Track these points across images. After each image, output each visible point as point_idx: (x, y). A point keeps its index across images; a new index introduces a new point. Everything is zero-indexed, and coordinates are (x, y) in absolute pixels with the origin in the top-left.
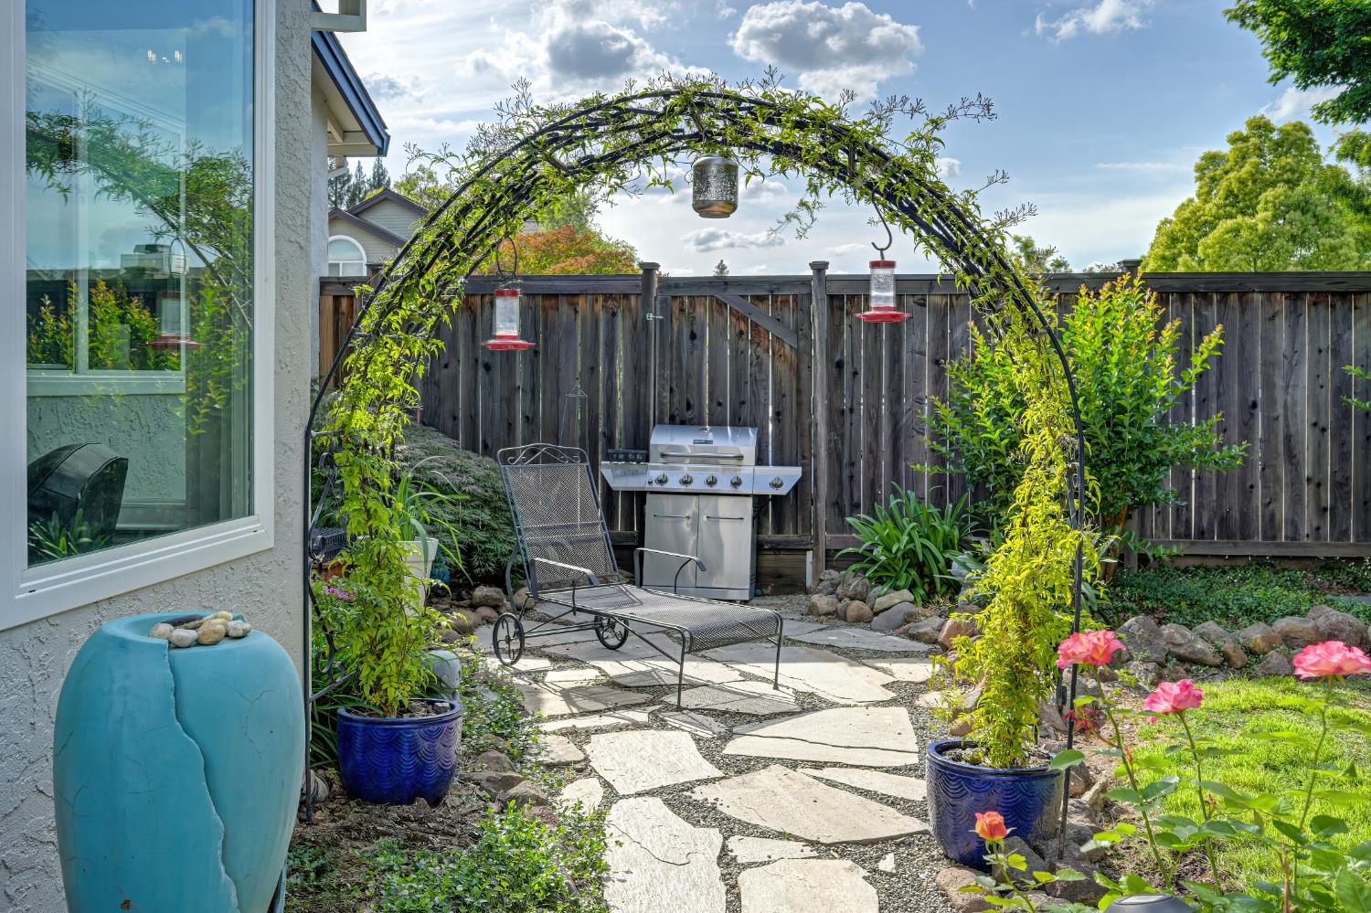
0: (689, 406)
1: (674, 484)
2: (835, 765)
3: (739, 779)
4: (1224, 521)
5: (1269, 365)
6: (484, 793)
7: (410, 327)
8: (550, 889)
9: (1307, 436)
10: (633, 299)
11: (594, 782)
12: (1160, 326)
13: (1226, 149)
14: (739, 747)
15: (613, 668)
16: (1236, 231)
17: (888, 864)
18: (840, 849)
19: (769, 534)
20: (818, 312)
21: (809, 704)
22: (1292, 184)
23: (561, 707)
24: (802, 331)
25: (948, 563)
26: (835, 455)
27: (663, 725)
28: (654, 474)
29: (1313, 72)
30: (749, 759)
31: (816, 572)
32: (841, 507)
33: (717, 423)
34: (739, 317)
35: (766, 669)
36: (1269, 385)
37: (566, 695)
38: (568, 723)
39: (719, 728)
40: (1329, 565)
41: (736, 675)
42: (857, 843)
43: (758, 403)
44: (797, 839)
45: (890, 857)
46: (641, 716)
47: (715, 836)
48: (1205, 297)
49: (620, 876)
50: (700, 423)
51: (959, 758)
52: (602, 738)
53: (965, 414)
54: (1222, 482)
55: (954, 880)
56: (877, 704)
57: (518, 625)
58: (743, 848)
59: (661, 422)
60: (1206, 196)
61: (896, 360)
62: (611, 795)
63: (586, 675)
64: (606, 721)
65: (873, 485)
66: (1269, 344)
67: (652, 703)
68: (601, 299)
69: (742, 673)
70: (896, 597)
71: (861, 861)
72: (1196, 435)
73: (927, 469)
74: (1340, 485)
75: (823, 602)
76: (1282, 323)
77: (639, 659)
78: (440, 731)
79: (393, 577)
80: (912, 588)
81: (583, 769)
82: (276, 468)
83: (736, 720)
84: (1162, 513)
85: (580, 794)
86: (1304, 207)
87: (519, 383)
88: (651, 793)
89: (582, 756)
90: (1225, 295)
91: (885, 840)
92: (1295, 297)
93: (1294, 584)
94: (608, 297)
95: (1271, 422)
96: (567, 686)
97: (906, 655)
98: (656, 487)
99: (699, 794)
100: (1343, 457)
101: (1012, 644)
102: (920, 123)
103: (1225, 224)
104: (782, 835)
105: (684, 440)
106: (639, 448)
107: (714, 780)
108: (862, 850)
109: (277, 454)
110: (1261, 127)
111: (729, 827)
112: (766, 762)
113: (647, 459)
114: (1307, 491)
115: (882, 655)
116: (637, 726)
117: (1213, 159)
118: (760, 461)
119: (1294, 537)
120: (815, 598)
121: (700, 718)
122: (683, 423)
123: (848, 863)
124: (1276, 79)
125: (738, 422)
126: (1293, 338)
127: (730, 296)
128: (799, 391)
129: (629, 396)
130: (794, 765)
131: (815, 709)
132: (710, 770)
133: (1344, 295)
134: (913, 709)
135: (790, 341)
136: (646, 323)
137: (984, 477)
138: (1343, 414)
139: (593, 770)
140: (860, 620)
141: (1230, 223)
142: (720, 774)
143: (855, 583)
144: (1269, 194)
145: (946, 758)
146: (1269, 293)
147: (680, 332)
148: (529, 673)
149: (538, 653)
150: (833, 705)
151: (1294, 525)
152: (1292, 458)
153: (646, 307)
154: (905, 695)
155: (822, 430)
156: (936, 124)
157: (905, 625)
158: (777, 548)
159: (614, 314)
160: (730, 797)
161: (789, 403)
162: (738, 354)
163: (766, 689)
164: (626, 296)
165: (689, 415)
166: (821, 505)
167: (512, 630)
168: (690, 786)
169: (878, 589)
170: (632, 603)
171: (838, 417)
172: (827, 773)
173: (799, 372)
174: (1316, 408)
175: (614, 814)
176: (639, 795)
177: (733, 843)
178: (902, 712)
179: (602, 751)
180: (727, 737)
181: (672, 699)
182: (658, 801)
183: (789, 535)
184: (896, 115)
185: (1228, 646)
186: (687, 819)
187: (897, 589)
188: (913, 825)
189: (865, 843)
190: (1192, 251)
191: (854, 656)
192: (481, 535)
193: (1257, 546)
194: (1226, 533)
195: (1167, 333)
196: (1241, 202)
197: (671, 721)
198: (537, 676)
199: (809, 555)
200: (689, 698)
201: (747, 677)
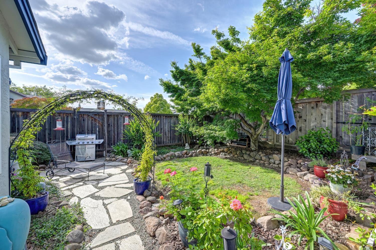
0: (83, 131)
1: (81, 143)
2: (117, 184)
3: (102, 190)
4: (159, 142)
5: (163, 124)
6: (54, 206)
7: (35, 126)
8: (74, 220)
9: (167, 132)
10: (72, 114)
11: (76, 197)
12: (153, 121)
13: (153, 96)
14: (100, 185)
15: (73, 176)
16: (155, 106)
17: (129, 198)
18: (121, 197)
19: (98, 149)
20: (105, 116)
21: (110, 175)
22: (161, 101)
23: (64, 185)
24: (103, 119)
25: (127, 151)
26: (108, 137)
27: (86, 184)
28: (77, 142)
29: (168, 92)
30: (103, 186)
31: (105, 154)
32: (109, 145)
33: (88, 133)
34: (92, 117)
35: (102, 171)
36: (163, 126)
37: (65, 182)
38: (67, 188)
39: (96, 182)
40: (169, 146)
41: (96, 173)
42: (124, 196)
43: (95, 130)
44: (114, 198)
45: (129, 197)
46: (81, 183)
47: (101, 201)
48: (157, 116)
49: (86, 213)
50: (85, 133)
51: (138, 181)
52: (75, 189)
53: (129, 131)
55: (139, 198)
56: (121, 173)
57: (52, 172)
58: (106, 202)
59: (78, 134)
60: (151, 102)
61: (118, 124)
62: (80, 199)
63: (68, 178)
64: (75, 186)
65: (114, 141)
66: (163, 122)
67: (82, 181)
68: (65, 114)
69: (97, 172)
70: (119, 157)
71: (125, 198)
73: (122, 138)
74: (170, 137)
75: (108, 159)
76: (165, 119)
77: (78, 173)
78: (44, 198)
79: (32, 172)
80: (121, 155)
81: (73, 195)
82: (2, 157)
83: (99, 180)
85: (74, 201)
86: (162, 104)
87: (47, 128)
88: (88, 197)
89: (72, 193)
90: (159, 116)
91: (127, 194)
92: (166, 117)
93: (166, 149)
94: (66, 114)
95: (164, 130)
96: (64, 181)
97: (122, 165)
98: (77, 144)
99: (96, 195)
100: (171, 134)
101: (146, 166)
102: (134, 100)
104: (112, 198)
105: (82, 136)
106: (73, 138)
107: (98, 191)
108: (125, 197)
109: (2, 154)
110: (157, 94)
111: (103, 199)
112: (106, 186)
113: (75, 140)
114: (167, 138)
115: (119, 166)
116: (81, 185)
117: (152, 97)
118: (96, 139)
119: (166, 143)
120: (107, 158)
121: (92, 181)
122: (82, 134)
123: (123, 199)
124: (164, 92)
125: (92, 133)
126: (166, 121)
127: (90, 114)
128: (102, 128)
129: (71, 130)
130: (110, 186)
131: (111, 176)
132: (97, 190)
133: (171, 117)
134: (126, 173)
135: (101, 121)
136: (75, 118)
137: (131, 139)
138: (171, 129)
139: (75, 195)
140: (114, 161)
142: (99, 190)
143: (113, 155)
144: (159, 102)
145: (136, 182)
146: (163, 116)
147: (81, 120)
148: (55, 180)
149: (56, 176)
150: (114, 175)
151: (166, 142)
152: (166, 134)
153: (74, 115)
154: (124, 171)
155: (106, 134)
156: (137, 100)
157: (121, 161)
158: (99, 151)
159: (68, 117)
160: (102, 193)
161: (101, 130)
162: (92, 123)
163: (102, 174)
164: (70, 114)
165: (83, 132)
166: (106, 144)
167: (51, 173)
168: (94, 193)
169: (117, 156)
170: (77, 165)
171: (109, 132)
172: (116, 186)
173: (103, 125)
174: (168, 129)
175: (82, 202)
176: (85, 197)
177: (104, 201)
178: (124, 174)
179: (75, 191)
180: (98, 184)
181: (87, 179)
182: (89, 198)
183: (101, 149)
184: (131, 98)
185: (162, 158)
186: (95, 199)
187: (119, 155)
188: (131, 191)
189: (125, 195)
190: (150, 108)
191: (115, 166)
192: (39, 156)
193: (162, 145)
194: (159, 143)
195: (154, 121)
196: (155, 102)
197: (87, 183)
198: (57, 180)
199: (104, 152)
200: (90, 178)
201: (99, 173)
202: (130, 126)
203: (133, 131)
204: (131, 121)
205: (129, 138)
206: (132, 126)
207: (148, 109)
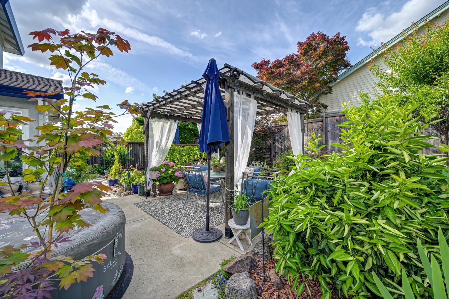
5: (137, 150)
16: (137, 131)
25: (103, 171)
36: (137, 152)
53: (105, 156)
54: (133, 162)
60: (133, 126)
66: (137, 148)
72: (129, 157)
73: (99, 162)
76: (138, 146)
80: (99, 174)
84: (126, 165)
90: (132, 144)
92: (139, 144)
95: (137, 156)
103: (136, 130)
126: (139, 148)
133: (143, 144)
141: (137, 129)
146: (137, 144)
151: (140, 165)
152: (139, 159)
157: (99, 177)
190: (132, 133)
202: (106, 152)
203: (109, 156)
204: (107, 148)
205: (106, 161)
206: (108, 152)
207: (129, 133)
